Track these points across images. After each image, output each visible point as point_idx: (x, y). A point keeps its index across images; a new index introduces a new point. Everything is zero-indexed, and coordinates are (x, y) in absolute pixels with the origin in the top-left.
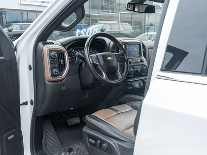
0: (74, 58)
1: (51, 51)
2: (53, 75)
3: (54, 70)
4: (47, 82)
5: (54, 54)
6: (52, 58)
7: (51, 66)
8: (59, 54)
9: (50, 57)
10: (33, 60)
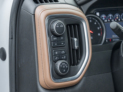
0: (99, 31)
1: (52, 18)
2: (56, 75)
3: (59, 63)
4: (41, 89)
5: (59, 24)
6: (55, 35)
7: (51, 52)
8: (70, 25)
9: (51, 33)
10: (11, 38)
